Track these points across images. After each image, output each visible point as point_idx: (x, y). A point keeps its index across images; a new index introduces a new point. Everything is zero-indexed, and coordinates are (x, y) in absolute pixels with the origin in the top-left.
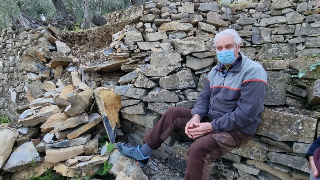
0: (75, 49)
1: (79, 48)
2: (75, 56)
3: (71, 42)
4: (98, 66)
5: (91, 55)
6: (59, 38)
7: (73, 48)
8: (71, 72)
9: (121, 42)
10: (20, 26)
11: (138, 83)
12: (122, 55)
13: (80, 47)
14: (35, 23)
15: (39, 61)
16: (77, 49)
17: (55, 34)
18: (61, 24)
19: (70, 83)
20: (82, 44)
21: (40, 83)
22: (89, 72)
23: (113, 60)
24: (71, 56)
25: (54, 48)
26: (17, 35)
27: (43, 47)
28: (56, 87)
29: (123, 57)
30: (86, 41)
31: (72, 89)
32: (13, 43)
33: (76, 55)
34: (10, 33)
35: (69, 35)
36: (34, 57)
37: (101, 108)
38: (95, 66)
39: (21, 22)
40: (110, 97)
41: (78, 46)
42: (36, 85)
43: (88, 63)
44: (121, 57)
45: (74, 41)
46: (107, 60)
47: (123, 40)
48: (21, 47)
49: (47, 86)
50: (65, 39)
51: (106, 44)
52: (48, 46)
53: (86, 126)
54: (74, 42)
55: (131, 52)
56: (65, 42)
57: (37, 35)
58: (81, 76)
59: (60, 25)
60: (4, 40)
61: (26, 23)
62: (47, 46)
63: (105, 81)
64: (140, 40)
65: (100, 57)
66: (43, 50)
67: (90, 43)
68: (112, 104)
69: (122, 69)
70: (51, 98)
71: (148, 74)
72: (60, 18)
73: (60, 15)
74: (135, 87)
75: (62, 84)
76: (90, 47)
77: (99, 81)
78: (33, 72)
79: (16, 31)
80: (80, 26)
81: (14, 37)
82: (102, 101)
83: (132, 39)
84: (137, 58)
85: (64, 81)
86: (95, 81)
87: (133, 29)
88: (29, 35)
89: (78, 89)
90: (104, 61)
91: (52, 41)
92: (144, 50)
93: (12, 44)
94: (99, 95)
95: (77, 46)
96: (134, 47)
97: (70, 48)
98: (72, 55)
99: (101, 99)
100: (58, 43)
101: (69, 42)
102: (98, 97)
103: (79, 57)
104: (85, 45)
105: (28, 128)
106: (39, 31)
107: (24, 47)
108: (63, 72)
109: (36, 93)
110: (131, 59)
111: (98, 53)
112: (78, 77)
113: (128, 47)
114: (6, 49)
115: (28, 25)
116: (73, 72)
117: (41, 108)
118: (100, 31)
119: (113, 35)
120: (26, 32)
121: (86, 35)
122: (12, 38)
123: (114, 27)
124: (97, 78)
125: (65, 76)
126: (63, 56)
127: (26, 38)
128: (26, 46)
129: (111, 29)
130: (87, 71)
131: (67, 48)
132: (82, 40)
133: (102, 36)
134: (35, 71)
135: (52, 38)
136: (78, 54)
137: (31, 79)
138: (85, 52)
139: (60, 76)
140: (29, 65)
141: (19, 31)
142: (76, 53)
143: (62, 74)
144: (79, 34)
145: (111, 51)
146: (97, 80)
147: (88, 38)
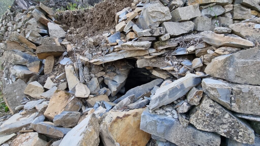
0: (71, 33)
1: (75, 32)
2: (70, 41)
3: (67, 24)
5: (90, 41)
6: (54, 20)
7: (69, 31)
8: (65, 65)
9: (132, 22)
13: (76, 30)
15: (28, 49)
16: (73, 32)
17: (49, 14)
19: (64, 81)
20: (79, 25)
22: (88, 65)
24: (65, 42)
25: (46, 31)
26: (14, 17)
27: (31, 31)
28: (44, 90)
30: (83, 23)
31: (64, 99)
32: (12, 26)
33: (72, 40)
34: (9, 15)
35: (64, 16)
38: (95, 60)
39: (18, 4)
41: (75, 28)
45: (70, 22)
46: (114, 51)
47: (135, 20)
49: (30, 90)
50: (60, 20)
52: (38, 29)
54: (69, 24)
56: (59, 24)
57: (29, 16)
58: (77, 72)
59: (57, 6)
61: (24, 4)
62: (36, 29)
63: (110, 76)
64: (168, 19)
65: (101, 43)
66: (32, 35)
67: (88, 25)
75: (52, 84)
76: (88, 30)
80: (77, 7)
83: (155, 17)
85: (57, 77)
86: (97, 77)
88: (22, 17)
89: (73, 97)
91: (43, 23)
95: (73, 28)
96: (160, 31)
97: (66, 31)
98: (66, 40)
100: (51, 26)
101: (64, 24)
103: (75, 43)
104: (82, 28)
106: (30, 12)
107: (18, 31)
108: (56, 64)
111: (98, 38)
112: (74, 73)
113: (150, 32)
115: (26, 7)
116: (67, 65)
118: (100, 9)
119: (118, 14)
120: (21, 13)
121: (83, 15)
122: (11, 20)
123: (117, 2)
124: (99, 73)
125: (57, 70)
126: (55, 43)
127: (20, 20)
128: (19, 29)
129: (114, 6)
130: (86, 64)
131: (62, 31)
132: (79, 22)
133: (102, 16)
134: (21, 63)
135: (42, 18)
136: (74, 39)
137: (16, 74)
138: (83, 36)
139: (51, 70)
140: (13, 55)
141: (15, 12)
142: (71, 37)
143: (54, 67)
144: (75, 14)
145: (118, 36)
146: (99, 75)
147: (85, 18)
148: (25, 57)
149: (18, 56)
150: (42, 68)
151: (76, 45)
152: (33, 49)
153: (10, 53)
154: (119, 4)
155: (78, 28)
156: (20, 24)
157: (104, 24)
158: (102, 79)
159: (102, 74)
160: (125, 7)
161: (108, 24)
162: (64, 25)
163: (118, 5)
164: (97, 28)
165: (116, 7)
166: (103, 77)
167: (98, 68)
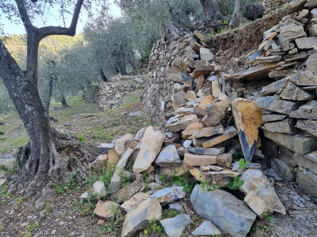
0: (218, 56)
1: (223, 54)
2: (218, 63)
3: (215, 47)
4: (240, 74)
5: (235, 61)
6: (204, 44)
7: (217, 54)
8: (212, 81)
9: (272, 41)
10: (171, 36)
11: (285, 94)
12: (270, 59)
14: (183, 30)
15: (184, 71)
16: (221, 55)
17: (200, 40)
18: (208, 26)
19: (210, 93)
21: (184, 92)
22: (231, 81)
23: (260, 66)
24: (213, 64)
25: (198, 56)
26: (168, 46)
27: (188, 57)
28: (197, 97)
29: (271, 61)
30: (232, 44)
31: (210, 100)
32: (165, 54)
33: (219, 62)
34: (162, 44)
35: (214, 40)
36: (180, 67)
37: (238, 121)
38: (237, 74)
39: (171, 32)
40: (249, 110)
41: (223, 50)
42: (180, 95)
43: (231, 71)
44: (269, 61)
45: (219, 45)
46: (252, 66)
47: (276, 39)
48: (170, 58)
49: (189, 96)
50: (210, 45)
51: (256, 44)
52: (193, 55)
53: (220, 137)
54: (218, 47)
55: (284, 53)
56: (208, 48)
57: (184, 44)
58: (221, 86)
59: (206, 28)
60: (158, 51)
61: (176, 31)
63: (249, 91)
64: (300, 36)
65: (245, 62)
66: (188, 60)
67: (236, 46)
68: (251, 118)
69: (269, 76)
70: (192, 107)
71: (300, 83)
72: (207, 19)
73: (207, 15)
74: (281, 98)
75: (202, 94)
76: (235, 51)
77: (241, 92)
78: (179, 83)
79: (167, 41)
80: (228, 24)
81: (166, 48)
82: (240, 114)
83: (287, 36)
84: (293, 61)
85: (205, 91)
86: (237, 91)
87: (292, 22)
88: (177, 44)
89: (217, 100)
90: (249, 67)
91: (196, 49)
92: (305, 49)
93: (163, 55)
94: (236, 107)
95: (221, 51)
96: (290, 47)
97: (214, 54)
98: (214, 62)
99: (239, 111)
100: (204, 51)
101: (213, 47)
102: (235, 109)
104: (230, 49)
105: (173, 133)
106: (186, 40)
107: (173, 58)
108: (205, 81)
109: (180, 102)
110: (283, 62)
111: (243, 57)
112: (218, 87)
113: (280, 48)
114: (159, 60)
115: (177, 34)
116: (214, 81)
117: (183, 116)
118: (249, 30)
119: (265, 33)
120: (175, 41)
121: (232, 37)
122: (164, 49)
123: (267, 21)
124: (240, 88)
125: (205, 86)
126: (206, 65)
127: (175, 48)
128: (174, 56)
129: (263, 25)
130: (228, 80)
131: (211, 55)
132: (227, 43)
133: (251, 35)
134: (180, 81)
135: (196, 45)
136: (221, 60)
137: (177, 89)
138: (229, 58)
139: (201, 86)
140: (176, 75)
141: (169, 41)
142: (219, 59)
143: (203, 84)
144: (225, 36)
145: (258, 54)
146: (239, 90)
147: (234, 39)
148: (183, 77)
149: (179, 76)
150: (194, 85)
151: (222, 65)
152: (187, 71)
153: (174, 74)
154: (269, 23)
155: (226, 50)
156: (176, 51)
157: (253, 44)
158: (242, 93)
159: (242, 89)
160: (275, 24)
161: (256, 43)
162: (213, 49)
163: (267, 24)
164: (245, 48)
165: (265, 26)
166: (243, 93)
167: (239, 84)
